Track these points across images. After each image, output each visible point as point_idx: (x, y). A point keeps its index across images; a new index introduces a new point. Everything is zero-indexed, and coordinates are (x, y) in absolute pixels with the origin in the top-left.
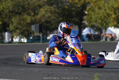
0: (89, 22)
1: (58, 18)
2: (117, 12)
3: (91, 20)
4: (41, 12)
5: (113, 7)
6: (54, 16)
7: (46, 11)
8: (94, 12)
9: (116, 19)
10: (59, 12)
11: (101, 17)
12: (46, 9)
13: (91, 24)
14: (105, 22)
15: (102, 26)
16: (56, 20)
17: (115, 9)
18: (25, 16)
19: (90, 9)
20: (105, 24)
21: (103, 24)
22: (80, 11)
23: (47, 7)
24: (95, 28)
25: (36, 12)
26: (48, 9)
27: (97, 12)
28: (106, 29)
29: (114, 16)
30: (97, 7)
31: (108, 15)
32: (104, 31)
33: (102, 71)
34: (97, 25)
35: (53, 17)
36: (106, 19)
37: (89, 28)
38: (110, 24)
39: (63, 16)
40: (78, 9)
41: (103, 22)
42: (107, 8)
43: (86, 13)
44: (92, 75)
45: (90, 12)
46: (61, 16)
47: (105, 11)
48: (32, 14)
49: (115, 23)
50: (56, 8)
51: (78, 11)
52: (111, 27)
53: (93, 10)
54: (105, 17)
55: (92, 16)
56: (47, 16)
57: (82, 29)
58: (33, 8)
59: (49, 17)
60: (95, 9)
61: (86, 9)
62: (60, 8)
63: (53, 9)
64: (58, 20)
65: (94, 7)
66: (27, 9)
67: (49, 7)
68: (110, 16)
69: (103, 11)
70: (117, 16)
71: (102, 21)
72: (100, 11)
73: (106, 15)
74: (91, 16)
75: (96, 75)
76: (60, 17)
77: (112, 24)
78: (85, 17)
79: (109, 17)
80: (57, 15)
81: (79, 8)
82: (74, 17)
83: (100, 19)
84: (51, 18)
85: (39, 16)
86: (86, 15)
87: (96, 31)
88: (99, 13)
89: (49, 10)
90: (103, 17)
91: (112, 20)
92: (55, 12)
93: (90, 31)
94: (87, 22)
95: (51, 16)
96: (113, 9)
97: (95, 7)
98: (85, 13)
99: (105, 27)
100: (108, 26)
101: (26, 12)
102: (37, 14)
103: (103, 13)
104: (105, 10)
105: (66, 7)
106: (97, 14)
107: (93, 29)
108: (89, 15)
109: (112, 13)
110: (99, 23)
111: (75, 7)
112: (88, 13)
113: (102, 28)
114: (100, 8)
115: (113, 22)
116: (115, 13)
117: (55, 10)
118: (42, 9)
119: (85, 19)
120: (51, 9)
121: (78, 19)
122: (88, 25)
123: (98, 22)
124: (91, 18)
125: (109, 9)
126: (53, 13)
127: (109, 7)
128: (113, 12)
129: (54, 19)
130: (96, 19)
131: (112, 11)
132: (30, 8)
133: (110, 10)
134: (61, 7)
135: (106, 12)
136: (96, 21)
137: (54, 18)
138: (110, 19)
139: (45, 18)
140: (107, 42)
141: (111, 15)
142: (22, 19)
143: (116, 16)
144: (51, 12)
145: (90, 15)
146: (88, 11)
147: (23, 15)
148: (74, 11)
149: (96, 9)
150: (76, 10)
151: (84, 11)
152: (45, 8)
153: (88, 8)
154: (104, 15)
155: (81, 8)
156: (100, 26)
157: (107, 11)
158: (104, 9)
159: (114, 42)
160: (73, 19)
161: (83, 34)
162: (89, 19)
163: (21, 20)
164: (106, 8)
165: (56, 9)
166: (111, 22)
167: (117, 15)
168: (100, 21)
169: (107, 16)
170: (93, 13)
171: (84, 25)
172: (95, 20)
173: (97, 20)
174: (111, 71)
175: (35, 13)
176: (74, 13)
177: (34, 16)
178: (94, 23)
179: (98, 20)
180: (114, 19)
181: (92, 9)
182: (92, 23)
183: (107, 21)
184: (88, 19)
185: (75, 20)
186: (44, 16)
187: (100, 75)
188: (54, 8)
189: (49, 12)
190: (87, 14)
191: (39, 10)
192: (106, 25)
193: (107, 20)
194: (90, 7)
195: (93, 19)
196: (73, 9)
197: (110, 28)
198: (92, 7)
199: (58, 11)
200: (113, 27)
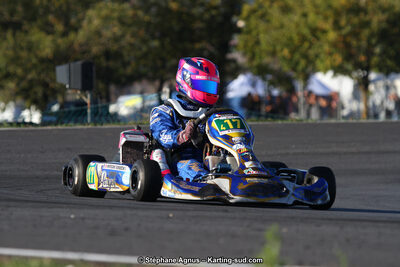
0: (249, 55)
1: (144, 41)
2: (343, 22)
3: (257, 50)
4: (90, 22)
5: (330, 7)
6: (133, 35)
7: (106, 19)
8: (268, 21)
9: (341, 45)
10: (149, 23)
11: (291, 39)
12: (104, 12)
13: (255, 63)
14: (305, 56)
15: (294, 69)
16: (140, 49)
17: (337, 14)
18: (36, 35)
19: (253, 11)
20: (303, 63)
21: (297, 63)
22: (219, 19)
23: (110, 4)
24: (269, 77)
25: (73, 21)
26: (113, 11)
27: (275, 22)
28: (307, 78)
29: (332, 35)
30: (275, 5)
31: (314, 31)
32: (299, 85)
33: (293, 218)
34: (276, 67)
35: (128, 38)
36: (306, 45)
37: (249, 75)
38: (322, 61)
39: (163, 36)
40: (214, 12)
41: (297, 56)
42: (309, 8)
43: (241, 24)
44: (260, 230)
45: (253, 21)
46: (157, 34)
47: (303, 20)
48: (60, 27)
49: (338, 59)
50: (140, 8)
51: (213, 17)
52: (325, 71)
53: (263, 17)
54: (303, 39)
55: (262, 36)
56: (107, 33)
57: (228, 79)
58: (60, 7)
59: (116, 39)
60: (270, 11)
61: (239, 13)
62: (154, 10)
63: (130, 13)
64: (144, 49)
65: (267, 4)
66: (41, 11)
67: (116, 6)
68: (319, 34)
69: (296, 18)
70: (345, 37)
71: (292, 52)
72: (285, 20)
73: (306, 31)
74: (258, 35)
75: (271, 231)
76: (153, 37)
77: (328, 62)
78: (237, 40)
79: (318, 39)
80: (142, 33)
81: (216, 8)
82: (200, 39)
83: (287, 45)
84: (123, 43)
85: (80, 37)
86: (239, 31)
87: (272, 84)
88: (282, 26)
89: (116, 15)
90: (296, 39)
91: (326, 48)
92: (136, 22)
93: (253, 85)
94: (244, 54)
95: (123, 36)
96: (329, 13)
97: (271, 6)
98: (235, 24)
99: (303, 71)
100: (315, 70)
101: (39, 22)
102: (76, 29)
103: (297, 25)
104: (305, 15)
105: (174, 6)
106: (276, 29)
107: (264, 79)
108: (249, 32)
109: (328, 26)
110: (284, 58)
111: (202, 5)
112: (247, 26)
113: (294, 75)
114: (286, 10)
115: (330, 54)
116: (337, 26)
117: (135, 15)
118: (91, 13)
119: (235, 46)
120: (123, 10)
121: (213, 45)
122: (247, 65)
123: (279, 55)
124: (258, 43)
125: (317, 13)
126: (130, 26)
127: (316, 6)
128: (331, 20)
129: (131, 45)
130: (274, 46)
131: (326, 18)
132: (53, 9)
133: (321, 17)
134: (155, 4)
135: (306, 23)
136: (273, 54)
137: (132, 40)
138: (321, 46)
139: (103, 40)
140: (310, 121)
141: (324, 32)
142: (24, 44)
143: (340, 35)
144: (122, 22)
145: (254, 33)
146: (247, 19)
147: (26, 32)
148: (200, 18)
149: (275, 12)
150: (207, 16)
151: (234, 19)
152: (101, 9)
153: (246, 8)
154: (299, 34)
155: (222, 10)
156: (286, 69)
157: (312, 17)
158: (299, 11)
159: (333, 121)
160: (198, 46)
161: (231, 95)
162: (250, 44)
163: (22, 48)
164: (306, 10)
165: (140, 13)
166: (322, 56)
167: (344, 32)
168: (286, 52)
169: (310, 37)
170: (262, 26)
171: (233, 65)
172: (271, 48)
173: (278, 48)
174: (323, 219)
175: (67, 24)
176: (198, 25)
177: (65, 34)
178: (267, 60)
179: (282, 50)
180: (334, 45)
181: (260, 12)
182: (260, 58)
183: (312, 53)
184: (245, 46)
185: (202, 50)
186: (98, 33)
187: (285, 230)
188: (134, 7)
189: (116, 22)
190: (245, 30)
191: (80, 15)
192: (307, 67)
193: (310, 47)
194: (254, 5)
195: (264, 45)
196: (197, 11)
197: (320, 76)
198: (261, 6)
199: (147, 18)
200: (330, 73)
